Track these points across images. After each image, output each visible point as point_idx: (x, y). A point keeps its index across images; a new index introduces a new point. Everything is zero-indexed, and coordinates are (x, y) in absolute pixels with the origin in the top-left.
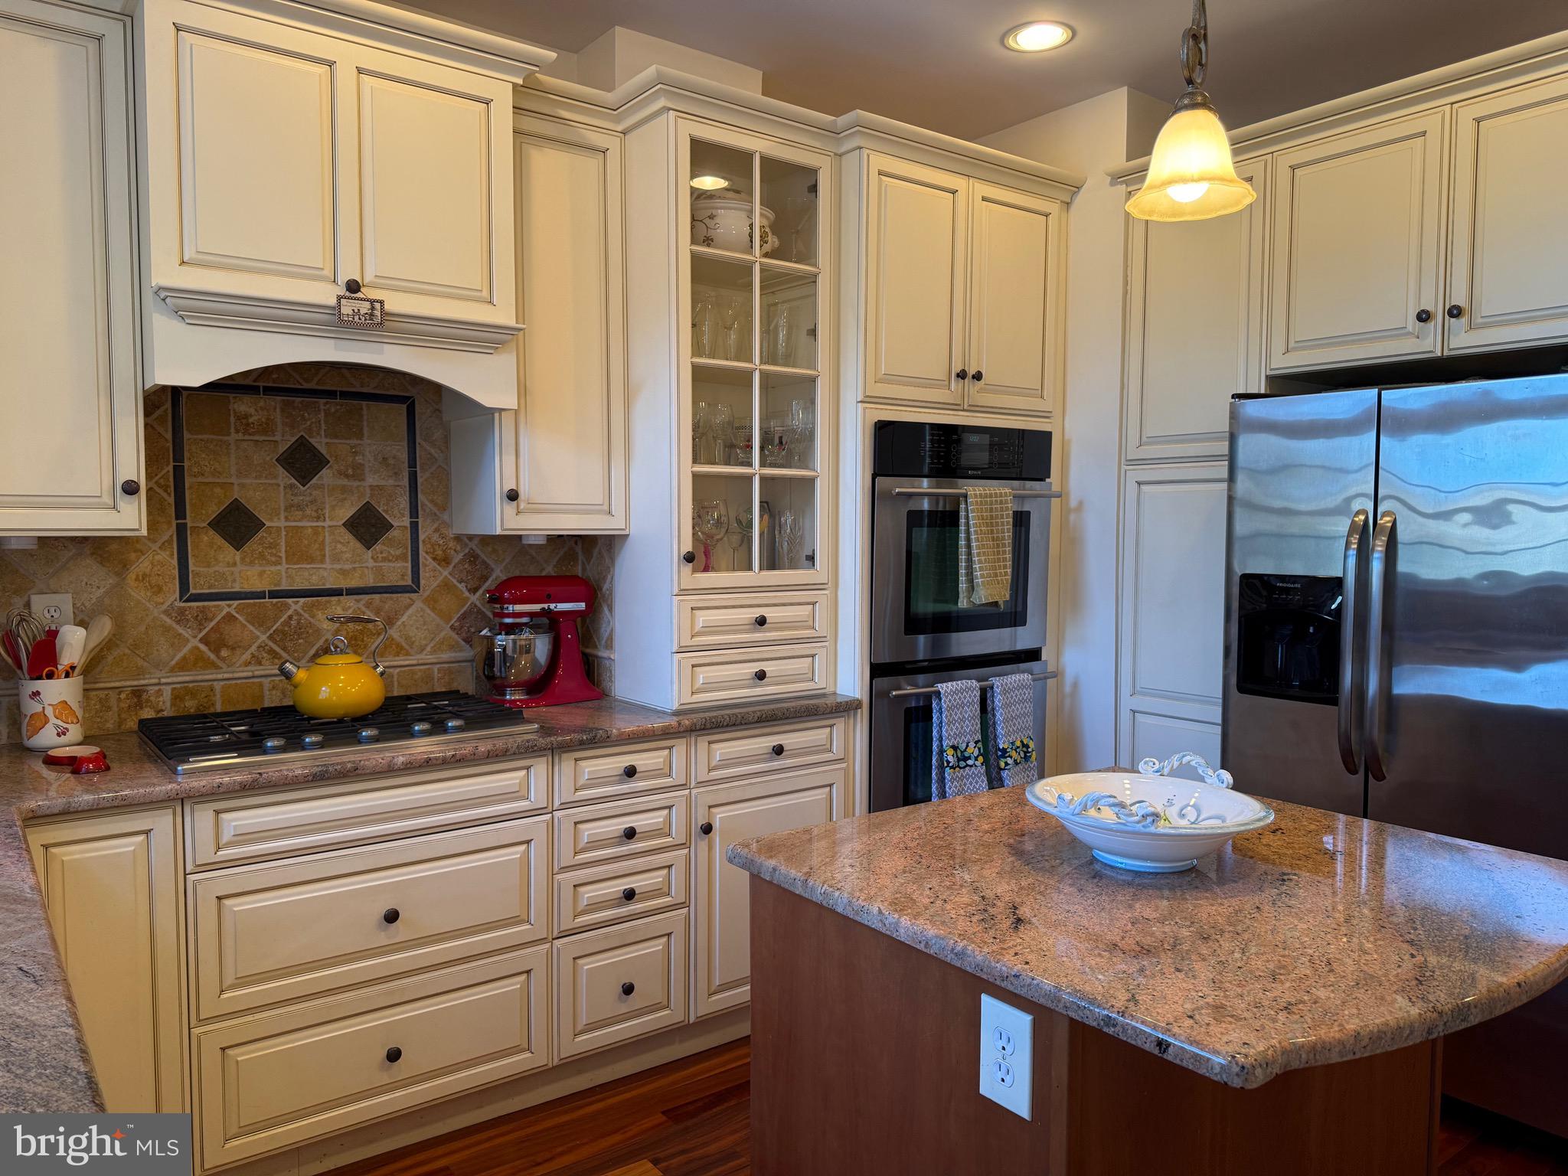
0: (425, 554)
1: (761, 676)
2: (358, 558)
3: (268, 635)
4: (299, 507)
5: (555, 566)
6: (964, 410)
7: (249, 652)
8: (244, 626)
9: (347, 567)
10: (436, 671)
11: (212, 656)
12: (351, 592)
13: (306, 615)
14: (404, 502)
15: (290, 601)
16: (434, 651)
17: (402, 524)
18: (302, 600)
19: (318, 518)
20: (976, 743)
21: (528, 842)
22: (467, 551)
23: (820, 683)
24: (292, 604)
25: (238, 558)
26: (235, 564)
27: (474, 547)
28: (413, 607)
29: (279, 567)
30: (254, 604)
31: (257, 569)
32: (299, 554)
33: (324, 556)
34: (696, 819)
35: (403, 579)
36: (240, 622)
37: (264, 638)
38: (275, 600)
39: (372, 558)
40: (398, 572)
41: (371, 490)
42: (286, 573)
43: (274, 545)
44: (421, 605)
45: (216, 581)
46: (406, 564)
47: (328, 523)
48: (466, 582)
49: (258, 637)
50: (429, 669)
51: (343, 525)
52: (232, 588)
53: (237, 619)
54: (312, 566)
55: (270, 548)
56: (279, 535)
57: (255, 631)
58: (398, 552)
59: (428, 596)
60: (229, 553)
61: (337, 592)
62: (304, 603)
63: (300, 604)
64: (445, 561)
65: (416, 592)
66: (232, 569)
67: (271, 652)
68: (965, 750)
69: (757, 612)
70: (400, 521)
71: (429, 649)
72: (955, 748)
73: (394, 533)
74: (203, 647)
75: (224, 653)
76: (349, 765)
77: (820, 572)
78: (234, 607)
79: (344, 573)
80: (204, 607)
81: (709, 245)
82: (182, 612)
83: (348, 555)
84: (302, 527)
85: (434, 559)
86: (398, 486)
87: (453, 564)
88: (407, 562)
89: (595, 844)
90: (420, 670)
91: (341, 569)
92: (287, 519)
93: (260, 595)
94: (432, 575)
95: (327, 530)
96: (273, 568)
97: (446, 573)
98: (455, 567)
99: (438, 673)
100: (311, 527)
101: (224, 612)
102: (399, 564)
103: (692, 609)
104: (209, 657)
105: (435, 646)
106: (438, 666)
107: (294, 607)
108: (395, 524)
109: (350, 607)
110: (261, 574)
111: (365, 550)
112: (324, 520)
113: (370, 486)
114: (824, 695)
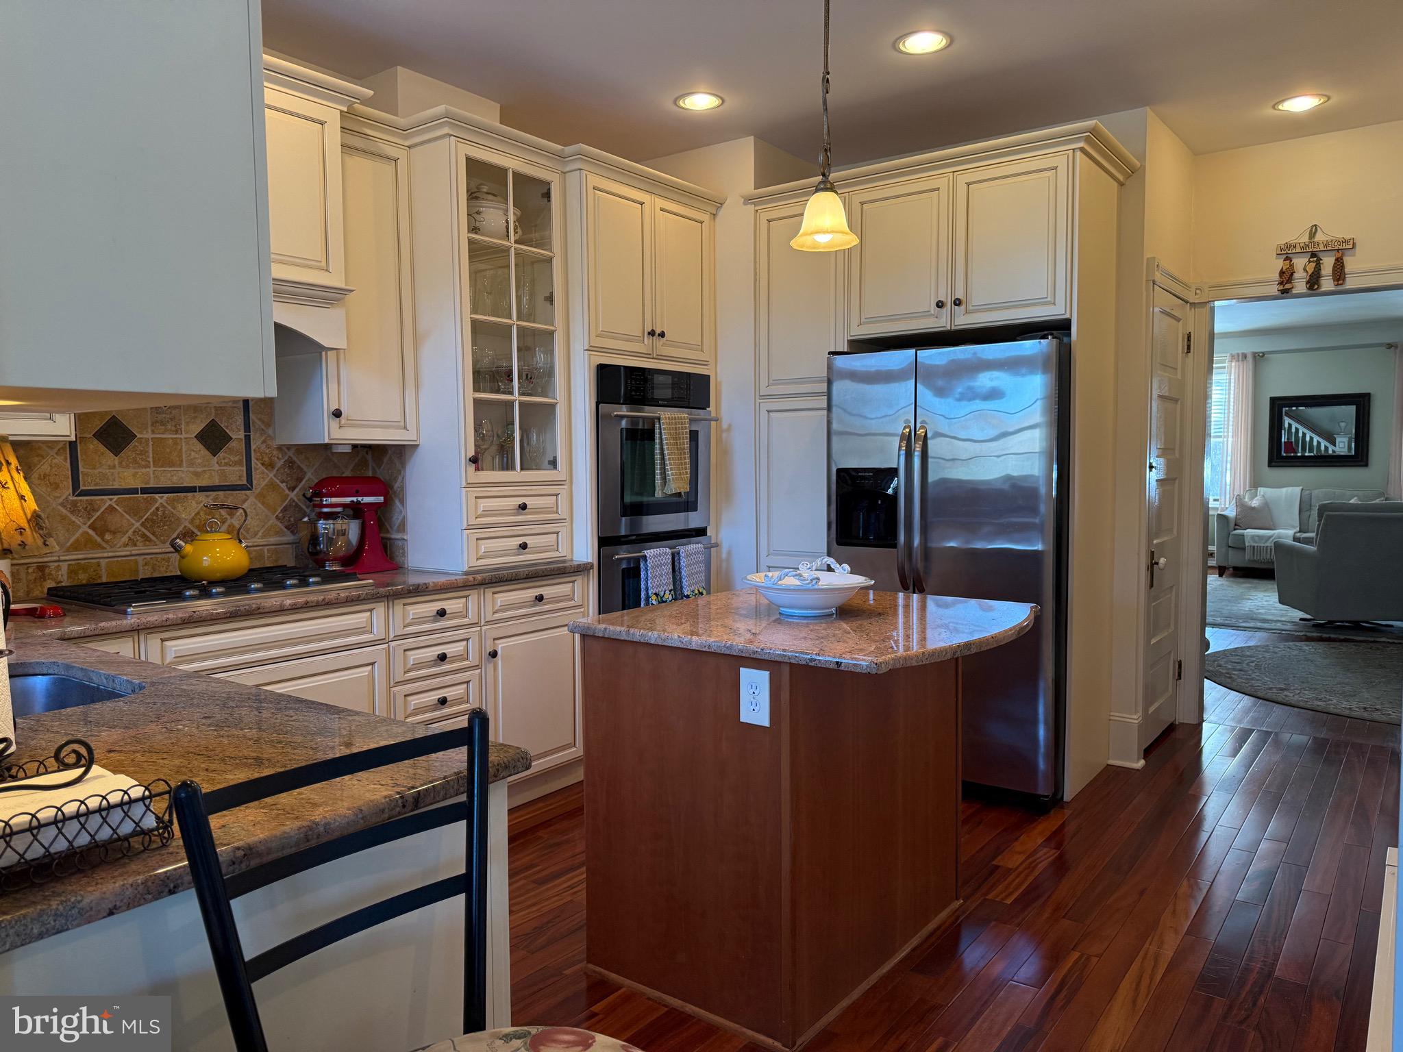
0: (256, 461)
1: (524, 546)
2: (207, 463)
3: (141, 522)
4: (162, 423)
5: (351, 471)
6: (653, 358)
7: (127, 535)
8: (122, 515)
9: (199, 470)
10: (266, 551)
11: (99, 540)
12: (203, 489)
13: (170, 508)
14: (240, 420)
15: (157, 496)
16: (263, 537)
17: (239, 437)
18: (166, 495)
19: (176, 432)
20: (670, 591)
21: (373, 664)
22: (286, 458)
23: (563, 552)
24: (159, 499)
25: (116, 462)
26: (114, 467)
27: (292, 456)
28: (248, 501)
29: (148, 470)
30: (130, 498)
31: (132, 471)
32: (162, 460)
33: (182, 461)
34: (485, 648)
35: (240, 480)
36: (119, 512)
37: (137, 525)
38: (145, 496)
39: (217, 463)
40: (236, 474)
41: (216, 410)
42: (154, 474)
43: (144, 453)
44: (254, 500)
45: (100, 479)
46: (242, 468)
47: (184, 436)
48: (287, 482)
49: (133, 524)
50: (260, 550)
51: (195, 437)
52: (113, 485)
53: (117, 509)
54: (173, 469)
55: (141, 454)
56: (148, 445)
57: (131, 520)
58: (236, 459)
59: (260, 493)
60: (110, 458)
61: (192, 490)
62: (167, 498)
63: (165, 498)
64: (270, 466)
65: (250, 489)
66: (111, 471)
67: (144, 536)
68: (663, 597)
69: (520, 501)
70: (238, 434)
71: (260, 534)
72: (657, 595)
73: (232, 444)
74: (91, 532)
75: (108, 536)
76: (254, 606)
77: (560, 473)
78: (114, 500)
79: (196, 474)
80: (92, 500)
81: (476, 233)
82: (74, 504)
83: (199, 461)
84: (165, 438)
85: (263, 464)
86: (235, 407)
87: (276, 469)
88: (243, 466)
89: (417, 666)
90: (255, 551)
91: (194, 472)
92: (153, 432)
93: (134, 491)
94: (262, 478)
95: (183, 440)
96: (144, 470)
97: (271, 475)
98: (278, 470)
99: (268, 553)
100: (172, 438)
101: (107, 504)
102: (237, 468)
103: (476, 498)
104: (96, 540)
105: (265, 531)
106: (268, 547)
107: (160, 501)
108: (234, 437)
109: (201, 502)
110: (134, 475)
111: (213, 457)
112: (181, 433)
113: (215, 407)
114: (564, 561)
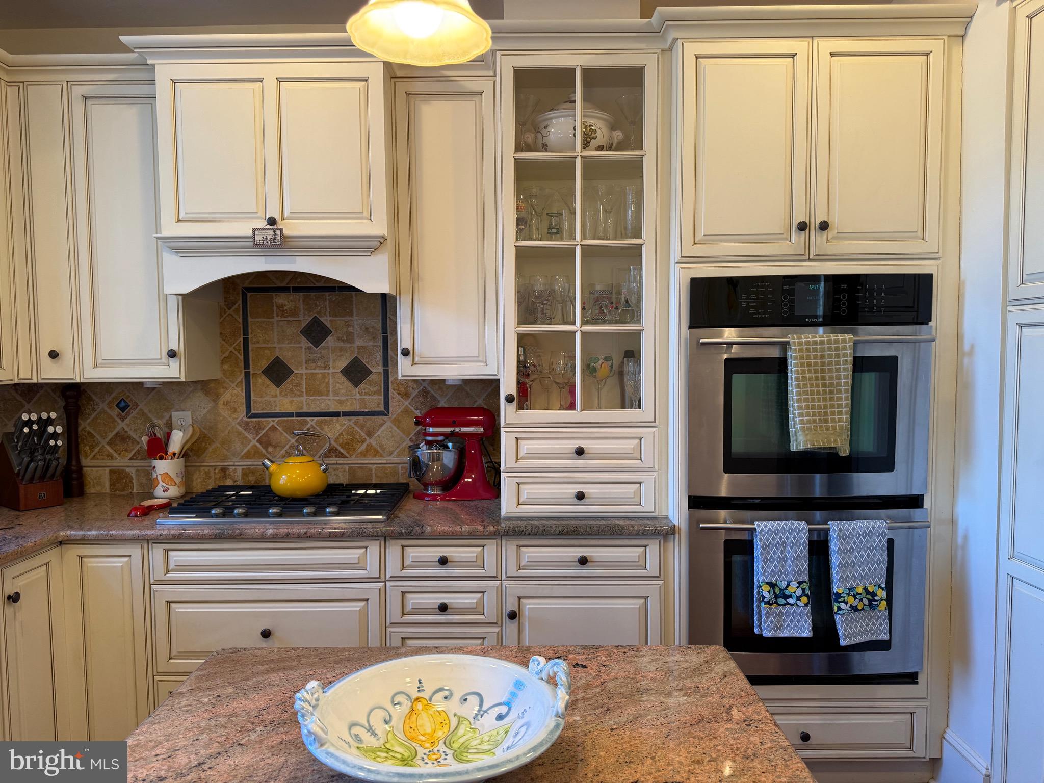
0: (393, 391)
1: (580, 496)
2: (349, 393)
3: (295, 439)
4: (314, 361)
5: (484, 399)
6: (809, 260)
7: (284, 449)
8: (282, 434)
9: (343, 398)
10: (400, 469)
11: (264, 451)
12: (346, 414)
13: (318, 428)
14: (379, 356)
15: (308, 419)
16: (398, 456)
17: (378, 371)
18: (316, 419)
19: (325, 368)
20: (800, 583)
21: (367, 600)
22: (421, 388)
23: (647, 507)
24: (310, 421)
25: (278, 393)
26: (276, 396)
27: (426, 386)
28: (385, 425)
29: (302, 398)
30: (288, 420)
31: (289, 399)
32: (313, 391)
33: (329, 391)
34: (506, 606)
35: (378, 407)
36: (280, 431)
37: (293, 441)
38: (299, 419)
39: (359, 393)
40: (375, 402)
41: (358, 349)
42: (306, 401)
43: (299, 385)
44: (390, 424)
45: (266, 406)
46: (381, 397)
47: (332, 371)
48: (420, 410)
49: (290, 441)
50: (395, 467)
51: (341, 371)
52: (275, 410)
53: (277, 429)
54: (322, 398)
55: (297, 386)
56: (302, 379)
57: (288, 437)
58: (375, 389)
59: (395, 418)
60: (273, 389)
61: (336, 414)
62: (317, 421)
63: (314, 421)
64: (406, 395)
65: (386, 415)
66: (274, 399)
68: (786, 588)
70: (377, 368)
71: (395, 453)
72: (772, 585)
73: (371, 377)
74: (258, 445)
75: (270, 449)
76: (237, 531)
77: (646, 413)
78: (276, 422)
79: (341, 402)
80: (259, 421)
82: (247, 423)
83: (343, 391)
84: (316, 373)
85: (399, 394)
86: (375, 346)
87: (411, 398)
88: (381, 396)
89: (417, 611)
90: (389, 467)
91: (339, 400)
92: (306, 368)
93: (290, 415)
94: (398, 404)
95: (331, 374)
96: (298, 399)
97: (407, 403)
98: (412, 399)
99: (402, 470)
100: (321, 373)
101: (271, 425)
102: (376, 397)
103: (517, 439)
104: (262, 451)
105: (399, 452)
106: (401, 465)
107: (311, 423)
108: (373, 371)
109: (345, 424)
110: (291, 402)
111: (353, 387)
112: (329, 369)
113: (358, 346)
114: (655, 518)
